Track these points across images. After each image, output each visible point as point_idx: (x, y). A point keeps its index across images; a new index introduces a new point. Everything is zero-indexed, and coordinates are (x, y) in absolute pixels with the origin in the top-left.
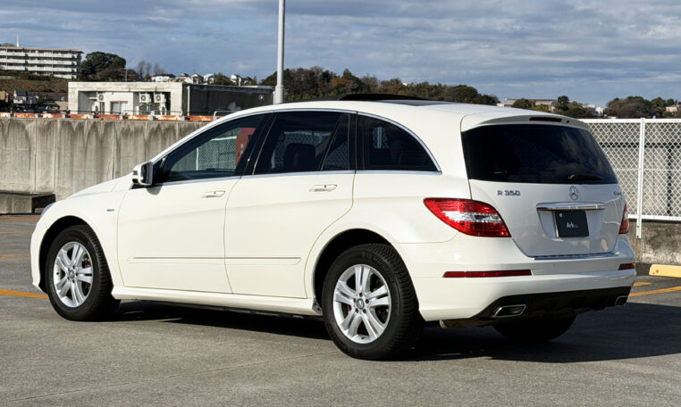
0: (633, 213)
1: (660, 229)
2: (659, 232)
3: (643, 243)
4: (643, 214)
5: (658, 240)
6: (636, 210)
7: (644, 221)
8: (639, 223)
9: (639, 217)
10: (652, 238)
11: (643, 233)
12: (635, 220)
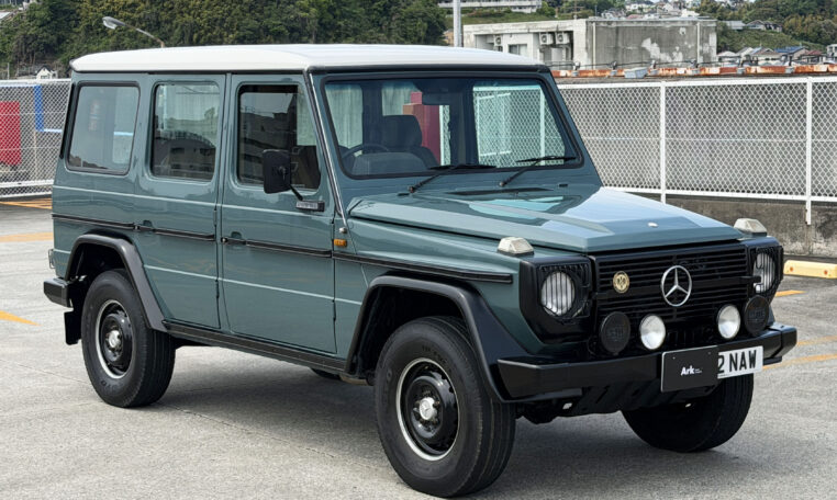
0: (802, 194)
1: (831, 213)
2: (829, 217)
3: (813, 231)
4: (813, 194)
5: (830, 226)
6: (805, 190)
7: (813, 203)
8: (808, 206)
9: (808, 198)
10: (824, 224)
11: (812, 219)
12: (803, 203)
